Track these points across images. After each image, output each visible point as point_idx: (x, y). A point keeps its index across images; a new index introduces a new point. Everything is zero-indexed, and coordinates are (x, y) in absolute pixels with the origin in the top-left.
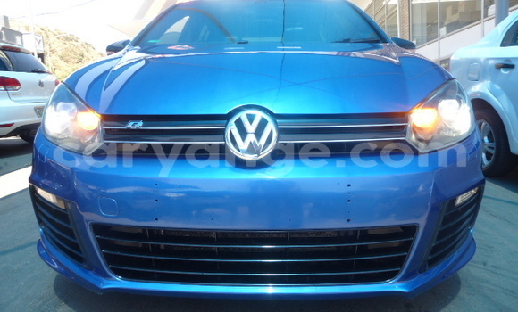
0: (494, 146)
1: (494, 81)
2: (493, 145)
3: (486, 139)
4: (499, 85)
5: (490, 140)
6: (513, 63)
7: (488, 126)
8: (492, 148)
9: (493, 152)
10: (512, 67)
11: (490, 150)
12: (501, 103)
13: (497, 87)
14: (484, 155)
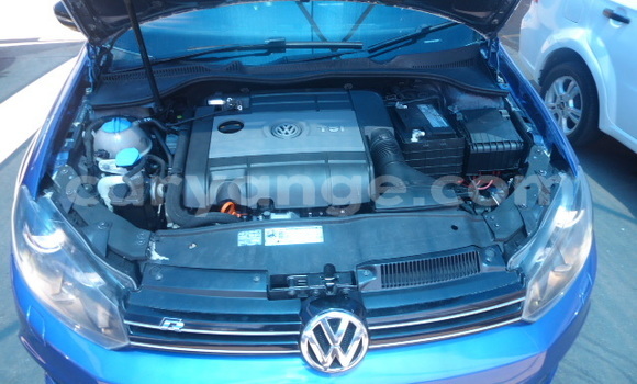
0: (580, 116)
1: (597, 32)
2: (579, 112)
3: (571, 103)
4: (604, 41)
5: (577, 105)
6: (628, 16)
7: (577, 88)
8: (578, 117)
9: (576, 121)
10: (626, 21)
11: (573, 118)
12: (601, 67)
13: (600, 43)
14: (564, 122)
